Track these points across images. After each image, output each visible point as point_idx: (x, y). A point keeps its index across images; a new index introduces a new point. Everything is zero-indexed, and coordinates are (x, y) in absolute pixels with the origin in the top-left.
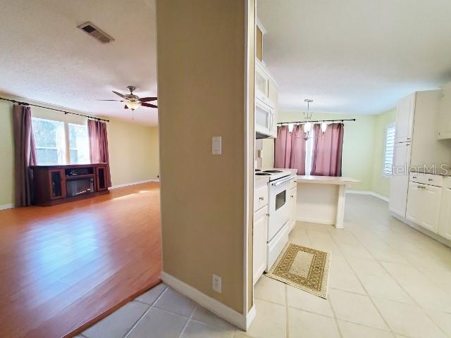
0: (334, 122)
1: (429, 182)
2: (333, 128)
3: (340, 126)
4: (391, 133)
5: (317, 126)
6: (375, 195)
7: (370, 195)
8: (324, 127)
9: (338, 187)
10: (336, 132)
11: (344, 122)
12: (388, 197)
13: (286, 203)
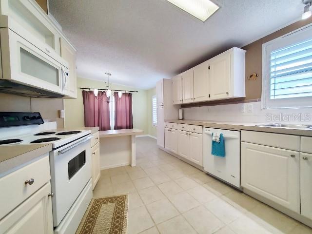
0: (127, 92)
1: (172, 127)
2: (126, 96)
3: (130, 95)
4: (155, 100)
5: (116, 94)
6: (152, 137)
7: (148, 137)
8: (120, 94)
9: (130, 136)
10: (128, 98)
11: (132, 93)
12: (156, 137)
13: (86, 163)
